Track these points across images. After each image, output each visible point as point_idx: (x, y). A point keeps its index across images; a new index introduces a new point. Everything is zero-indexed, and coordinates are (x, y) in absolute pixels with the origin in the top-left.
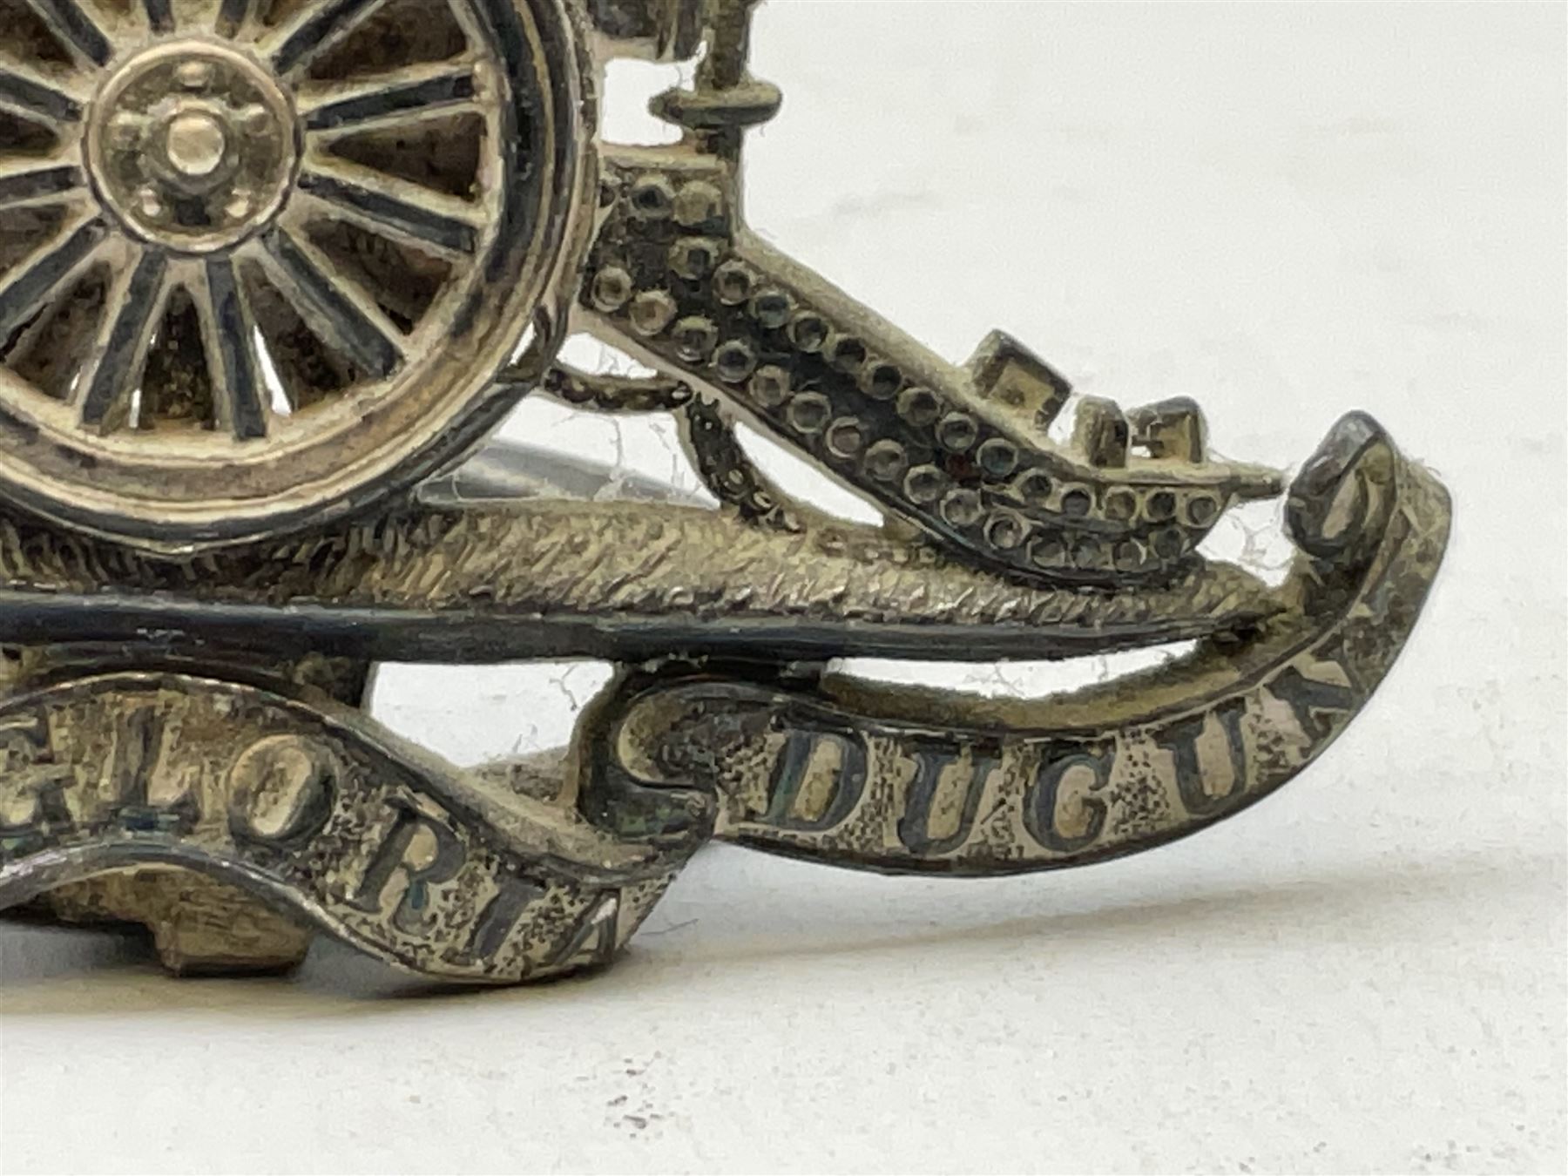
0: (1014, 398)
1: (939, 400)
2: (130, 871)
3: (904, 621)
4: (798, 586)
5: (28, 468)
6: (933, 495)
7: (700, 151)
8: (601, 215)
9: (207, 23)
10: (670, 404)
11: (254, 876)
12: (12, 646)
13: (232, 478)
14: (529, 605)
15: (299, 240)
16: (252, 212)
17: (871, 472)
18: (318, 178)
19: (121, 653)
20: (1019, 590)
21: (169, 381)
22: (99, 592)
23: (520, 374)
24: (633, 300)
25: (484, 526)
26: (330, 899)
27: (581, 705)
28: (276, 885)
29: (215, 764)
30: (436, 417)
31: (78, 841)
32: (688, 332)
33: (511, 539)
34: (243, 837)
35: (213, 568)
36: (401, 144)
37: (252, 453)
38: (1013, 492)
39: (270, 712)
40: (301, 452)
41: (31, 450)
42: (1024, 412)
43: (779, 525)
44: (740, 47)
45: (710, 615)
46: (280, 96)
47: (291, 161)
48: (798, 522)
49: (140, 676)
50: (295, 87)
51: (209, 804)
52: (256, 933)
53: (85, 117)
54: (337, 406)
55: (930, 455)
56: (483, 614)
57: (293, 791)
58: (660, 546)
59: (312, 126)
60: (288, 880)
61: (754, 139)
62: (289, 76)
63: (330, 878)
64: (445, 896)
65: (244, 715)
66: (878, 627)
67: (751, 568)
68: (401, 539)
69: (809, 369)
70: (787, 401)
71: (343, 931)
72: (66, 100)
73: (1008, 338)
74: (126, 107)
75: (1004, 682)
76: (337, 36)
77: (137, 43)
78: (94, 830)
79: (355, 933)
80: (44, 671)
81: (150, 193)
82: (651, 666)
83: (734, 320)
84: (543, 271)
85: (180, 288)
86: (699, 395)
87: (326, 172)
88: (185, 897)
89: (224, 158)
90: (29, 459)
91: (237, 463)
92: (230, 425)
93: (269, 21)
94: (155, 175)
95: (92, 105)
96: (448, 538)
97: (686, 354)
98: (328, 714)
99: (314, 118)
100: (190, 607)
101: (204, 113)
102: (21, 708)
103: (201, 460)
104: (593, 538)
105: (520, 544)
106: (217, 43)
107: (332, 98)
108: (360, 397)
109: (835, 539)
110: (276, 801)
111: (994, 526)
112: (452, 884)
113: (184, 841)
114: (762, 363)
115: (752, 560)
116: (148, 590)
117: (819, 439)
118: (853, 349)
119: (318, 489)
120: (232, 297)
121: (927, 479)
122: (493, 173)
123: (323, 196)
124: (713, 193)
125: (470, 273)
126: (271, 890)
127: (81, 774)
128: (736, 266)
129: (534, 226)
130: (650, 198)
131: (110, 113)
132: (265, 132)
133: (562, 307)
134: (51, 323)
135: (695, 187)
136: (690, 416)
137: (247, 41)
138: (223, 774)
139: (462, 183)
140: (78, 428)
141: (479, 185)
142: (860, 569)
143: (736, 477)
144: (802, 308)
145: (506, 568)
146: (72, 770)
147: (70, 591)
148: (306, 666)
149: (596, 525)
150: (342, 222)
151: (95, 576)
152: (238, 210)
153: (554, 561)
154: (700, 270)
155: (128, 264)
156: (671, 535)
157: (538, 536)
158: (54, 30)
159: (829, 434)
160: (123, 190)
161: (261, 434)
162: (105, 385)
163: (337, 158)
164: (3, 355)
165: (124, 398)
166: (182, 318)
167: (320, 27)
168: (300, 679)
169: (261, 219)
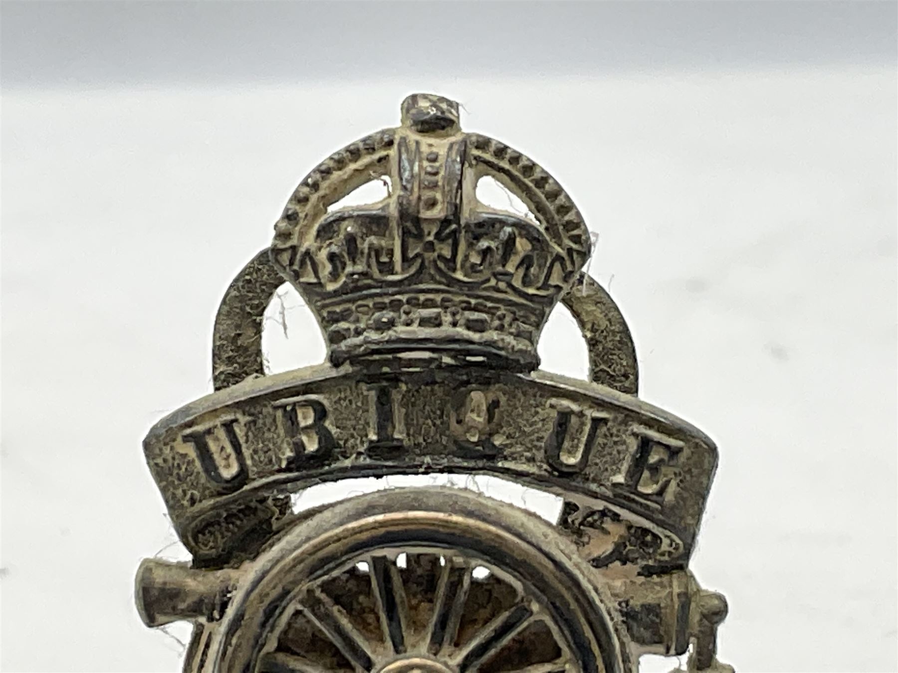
9: (424, 647)
44: (711, 647)
76: (493, 652)
77: (387, 659)
93: (457, 645)
106: (428, 658)
137: (444, 656)
158: (343, 652)
167: (483, 648)
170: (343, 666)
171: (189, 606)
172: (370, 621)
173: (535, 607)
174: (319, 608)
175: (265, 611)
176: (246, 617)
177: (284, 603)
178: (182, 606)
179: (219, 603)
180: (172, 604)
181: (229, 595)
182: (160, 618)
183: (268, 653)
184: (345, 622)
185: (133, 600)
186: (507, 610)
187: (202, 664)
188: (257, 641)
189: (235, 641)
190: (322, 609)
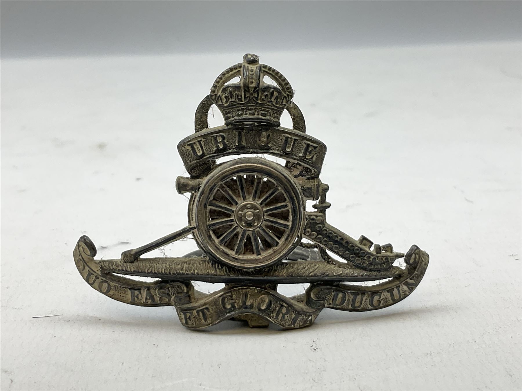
0: (365, 245)
1: (354, 246)
2: (244, 314)
3: (351, 277)
4: (335, 272)
5: (228, 260)
6: (354, 259)
7: (320, 213)
8: (306, 222)
9: (251, 199)
10: (317, 247)
11: (261, 315)
12: (227, 283)
14: (298, 276)
15: (264, 228)
16: (258, 225)
17: (345, 256)
18: (266, 219)
20: (367, 272)
22: (239, 276)
23: (296, 244)
24: (311, 233)
25: (291, 265)
26: (272, 318)
27: (306, 289)
28: (264, 316)
29: (255, 299)
31: (237, 311)
32: (319, 237)
33: (295, 267)
34: (260, 309)
35: (254, 272)
36: (278, 213)
37: (259, 257)
38: (365, 258)
39: (263, 292)
40: (265, 257)
41: (229, 258)
42: (366, 246)
43: (333, 264)
44: (325, 198)
45: (323, 277)
46: (261, 209)
47: (263, 217)
48: (335, 263)
49: (245, 287)
50: (263, 207)
51: (255, 305)
52: (262, 322)
53: (235, 212)
55: (353, 253)
56: (291, 277)
57: (266, 303)
58: (316, 267)
59: (265, 212)
60: (266, 315)
61: (327, 210)
62: (262, 206)
63: (272, 315)
64: (288, 317)
65: (260, 293)
66: (347, 278)
67: (328, 270)
68: (280, 267)
69: (336, 242)
70: (333, 247)
71: (273, 322)
72: (232, 210)
73: (364, 236)
74: (240, 211)
75: (365, 284)
76: (269, 200)
78: (239, 309)
79: (275, 322)
81: (244, 222)
82: (315, 284)
83: (325, 236)
84: (298, 231)
85: (248, 234)
86: (321, 246)
87: (267, 218)
88: (252, 317)
89: (253, 217)
93: (259, 198)
94: (244, 220)
95: (236, 211)
96: (286, 267)
97: (319, 241)
98: (271, 291)
99: (266, 211)
100: (251, 278)
101: (250, 211)
102: (228, 292)
104: (307, 266)
105: (296, 267)
108: (273, 249)
109: (340, 265)
110: (264, 304)
111: (363, 263)
112: (288, 315)
113: (251, 310)
114: (329, 241)
115: (329, 269)
116: (245, 276)
117: (337, 252)
118: (342, 239)
119: (268, 262)
120: (255, 236)
121: (353, 257)
122: (291, 218)
123: (267, 222)
124: (322, 218)
125: (288, 231)
126: (264, 317)
127: (237, 301)
128: (325, 228)
129: (296, 225)
130: (313, 219)
131: (238, 212)
132: (258, 214)
133: (301, 235)
134: (231, 239)
135: (319, 218)
136: (320, 249)
138: (256, 301)
139: (286, 219)
141: (289, 219)
142: (344, 270)
143: (326, 257)
144: (334, 234)
145: (294, 271)
146: (236, 301)
147: (235, 276)
148: (268, 285)
149: (307, 264)
150: (270, 225)
151: (238, 274)
152: (256, 224)
153: (301, 270)
154: (320, 229)
156: (317, 265)
157: (299, 266)
158: (230, 200)
159: (339, 251)
160: (240, 222)
161: (260, 254)
162: (239, 248)
163: (269, 216)
164: (224, 245)
165: (241, 250)
166: (249, 238)
167: (266, 199)
168: (267, 287)
169: (259, 225)
170: (230, 204)
172: (236, 192)
173: (280, 188)
176: (205, 191)
177: (215, 188)
178: (188, 188)
181: (200, 186)
182: (182, 192)
183: (211, 201)
184: (230, 192)
185: (175, 187)
186: (272, 189)
187: (193, 204)
188: (208, 198)
189: (202, 198)
190: (224, 189)
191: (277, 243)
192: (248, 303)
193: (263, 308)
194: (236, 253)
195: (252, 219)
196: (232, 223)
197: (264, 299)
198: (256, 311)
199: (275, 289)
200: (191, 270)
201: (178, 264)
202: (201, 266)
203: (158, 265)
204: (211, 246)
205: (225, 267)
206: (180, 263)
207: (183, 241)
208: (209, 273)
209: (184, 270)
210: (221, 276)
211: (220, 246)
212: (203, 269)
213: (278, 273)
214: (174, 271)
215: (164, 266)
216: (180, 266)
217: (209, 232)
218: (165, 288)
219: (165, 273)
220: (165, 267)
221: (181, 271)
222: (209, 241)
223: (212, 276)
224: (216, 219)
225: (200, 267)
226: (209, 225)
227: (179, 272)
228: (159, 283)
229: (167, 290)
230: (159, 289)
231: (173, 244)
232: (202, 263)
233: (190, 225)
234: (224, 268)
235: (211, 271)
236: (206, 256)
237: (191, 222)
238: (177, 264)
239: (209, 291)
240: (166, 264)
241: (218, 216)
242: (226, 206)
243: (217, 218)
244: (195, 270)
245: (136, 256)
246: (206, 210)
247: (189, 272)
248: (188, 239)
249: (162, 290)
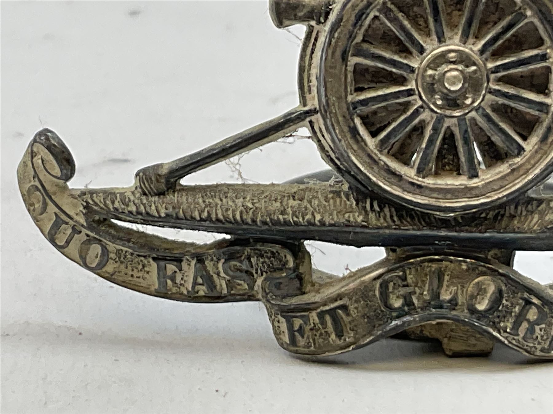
2: (434, 323)
5: (399, 189)
9: (457, 39)
11: (476, 324)
12: (393, 247)
13: (467, 191)
15: (489, 111)
16: (473, 102)
18: (494, 90)
19: (429, 249)
21: (445, 158)
22: (423, 230)
25: (552, 204)
26: (502, 331)
28: (484, 327)
29: (463, 287)
30: (536, 169)
31: (417, 313)
34: (473, 311)
35: (461, 221)
36: (522, 77)
37: (474, 183)
39: (480, 268)
40: (491, 182)
41: (400, 184)
46: (481, 63)
47: (486, 85)
49: (437, 257)
50: (486, 60)
51: (461, 299)
52: (476, 342)
53: (416, 72)
54: (502, 166)
57: (489, 295)
59: (493, 72)
60: (488, 325)
62: (484, 56)
63: (502, 324)
64: (541, 330)
65: (472, 269)
71: (506, 342)
72: (410, 66)
74: (431, 68)
76: (500, 42)
77: (433, 47)
78: (422, 309)
79: (510, 342)
80: (404, 256)
81: (438, 97)
85: (449, 127)
87: (497, 87)
88: (452, 330)
89: (463, 84)
90: (399, 186)
91: (468, 186)
92: (466, 173)
93: (477, 37)
94: (440, 91)
95: (419, 68)
96: (540, 208)
98: (500, 269)
99: (493, 70)
100: (453, 234)
101: (457, 70)
102: (397, 268)
103: (457, 185)
106: (460, 46)
107: (499, 63)
108: (510, 163)
110: (483, 298)
112: (543, 326)
113: (453, 313)
116: (439, 228)
119: (496, 194)
120: (466, 131)
123: (496, 96)
125: (547, 120)
126: (482, 328)
127: (418, 290)
131: (425, 71)
132: (476, 75)
134: (405, 140)
137: (470, 44)
138: (465, 290)
139: (543, 90)
140: (415, 175)
141: (549, 90)
146: (414, 289)
147: (414, 229)
148: (491, 253)
150: (503, 104)
151: (421, 224)
152: (468, 102)
155: (431, 121)
158: (405, 42)
160: (430, 96)
161: (477, 176)
162: (424, 161)
163: (501, 83)
164: (388, 152)
165: (430, 165)
166: (449, 138)
167: (495, 39)
168: (489, 257)
169: (476, 104)
170: (405, 51)
171: (305, 14)
172: (421, 23)
173: (529, 13)
174: (390, 15)
175: (356, 16)
176: (344, 21)
177: (368, 11)
178: (300, 14)
179: (324, 12)
180: (294, 13)
181: (330, 7)
182: (286, 22)
183: (357, 43)
184: (406, 23)
185: (268, 11)
186: (509, 15)
187: (312, 52)
188: (351, 36)
189: (336, 35)
190: (392, 14)
191: (521, 150)
192: (446, 296)
193: (482, 307)
194: (419, 171)
195: (461, 88)
196: (411, 98)
197: (483, 287)
198: (463, 314)
199: (509, 262)
200: (307, 215)
201: (273, 198)
202: (329, 205)
203: (224, 200)
204: (357, 156)
205: (389, 207)
206: (279, 198)
207: (285, 142)
208: (349, 221)
209: (288, 215)
210: (379, 228)
211: (379, 155)
212: (335, 212)
213: (518, 223)
214: (265, 217)
215: (240, 204)
216: (278, 204)
217: (353, 120)
218: (241, 256)
219: (243, 221)
220: (243, 206)
221: (281, 217)
222: (351, 141)
223: (358, 230)
224: (366, 89)
225: (328, 208)
226: (353, 103)
227: (276, 218)
228: (227, 246)
229: (246, 262)
230: (226, 261)
231: (261, 150)
232: (332, 198)
233: (305, 105)
234: (386, 210)
235: (354, 216)
236: (341, 181)
237: (305, 97)
238: (271, 199)
239: (347, 265)
240: (244, 198)
241: (372, 81)
242: (396, 58)
243: (369, 88)
244: (315, 214)
245: (172, 180)
246: (346, 66)
247: (301, 220)
248: (298, 139)
249: (233, 263)
